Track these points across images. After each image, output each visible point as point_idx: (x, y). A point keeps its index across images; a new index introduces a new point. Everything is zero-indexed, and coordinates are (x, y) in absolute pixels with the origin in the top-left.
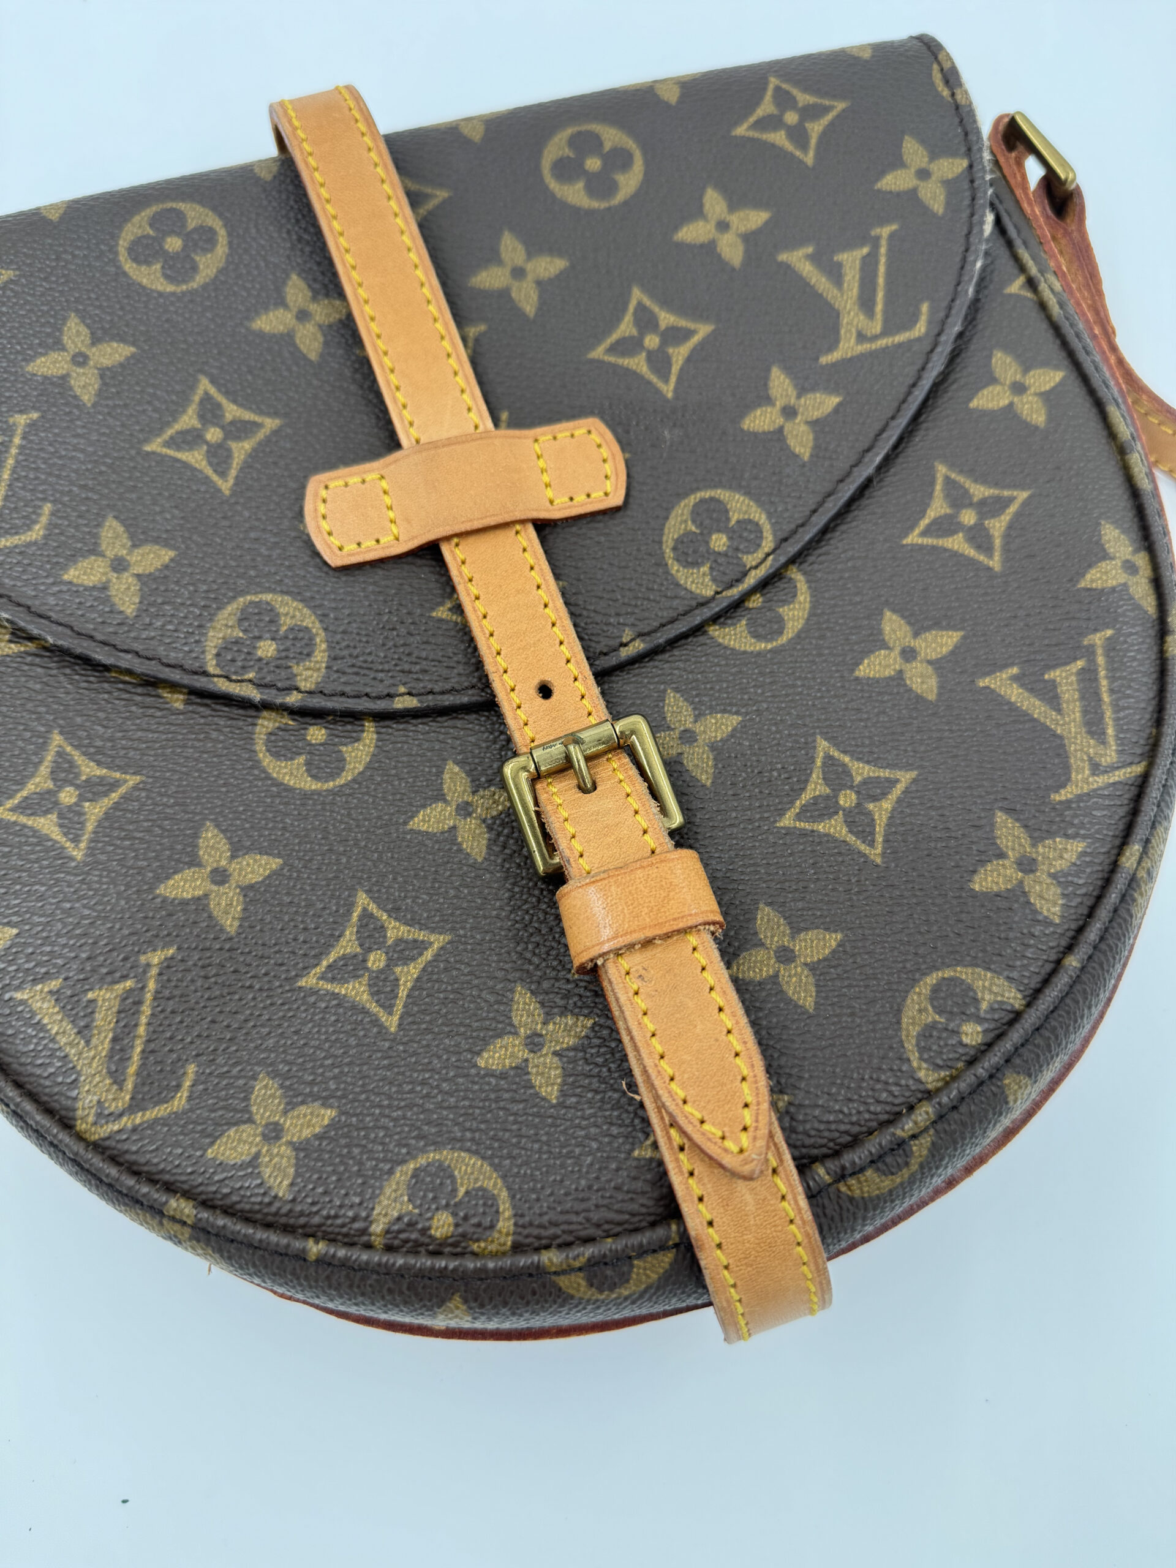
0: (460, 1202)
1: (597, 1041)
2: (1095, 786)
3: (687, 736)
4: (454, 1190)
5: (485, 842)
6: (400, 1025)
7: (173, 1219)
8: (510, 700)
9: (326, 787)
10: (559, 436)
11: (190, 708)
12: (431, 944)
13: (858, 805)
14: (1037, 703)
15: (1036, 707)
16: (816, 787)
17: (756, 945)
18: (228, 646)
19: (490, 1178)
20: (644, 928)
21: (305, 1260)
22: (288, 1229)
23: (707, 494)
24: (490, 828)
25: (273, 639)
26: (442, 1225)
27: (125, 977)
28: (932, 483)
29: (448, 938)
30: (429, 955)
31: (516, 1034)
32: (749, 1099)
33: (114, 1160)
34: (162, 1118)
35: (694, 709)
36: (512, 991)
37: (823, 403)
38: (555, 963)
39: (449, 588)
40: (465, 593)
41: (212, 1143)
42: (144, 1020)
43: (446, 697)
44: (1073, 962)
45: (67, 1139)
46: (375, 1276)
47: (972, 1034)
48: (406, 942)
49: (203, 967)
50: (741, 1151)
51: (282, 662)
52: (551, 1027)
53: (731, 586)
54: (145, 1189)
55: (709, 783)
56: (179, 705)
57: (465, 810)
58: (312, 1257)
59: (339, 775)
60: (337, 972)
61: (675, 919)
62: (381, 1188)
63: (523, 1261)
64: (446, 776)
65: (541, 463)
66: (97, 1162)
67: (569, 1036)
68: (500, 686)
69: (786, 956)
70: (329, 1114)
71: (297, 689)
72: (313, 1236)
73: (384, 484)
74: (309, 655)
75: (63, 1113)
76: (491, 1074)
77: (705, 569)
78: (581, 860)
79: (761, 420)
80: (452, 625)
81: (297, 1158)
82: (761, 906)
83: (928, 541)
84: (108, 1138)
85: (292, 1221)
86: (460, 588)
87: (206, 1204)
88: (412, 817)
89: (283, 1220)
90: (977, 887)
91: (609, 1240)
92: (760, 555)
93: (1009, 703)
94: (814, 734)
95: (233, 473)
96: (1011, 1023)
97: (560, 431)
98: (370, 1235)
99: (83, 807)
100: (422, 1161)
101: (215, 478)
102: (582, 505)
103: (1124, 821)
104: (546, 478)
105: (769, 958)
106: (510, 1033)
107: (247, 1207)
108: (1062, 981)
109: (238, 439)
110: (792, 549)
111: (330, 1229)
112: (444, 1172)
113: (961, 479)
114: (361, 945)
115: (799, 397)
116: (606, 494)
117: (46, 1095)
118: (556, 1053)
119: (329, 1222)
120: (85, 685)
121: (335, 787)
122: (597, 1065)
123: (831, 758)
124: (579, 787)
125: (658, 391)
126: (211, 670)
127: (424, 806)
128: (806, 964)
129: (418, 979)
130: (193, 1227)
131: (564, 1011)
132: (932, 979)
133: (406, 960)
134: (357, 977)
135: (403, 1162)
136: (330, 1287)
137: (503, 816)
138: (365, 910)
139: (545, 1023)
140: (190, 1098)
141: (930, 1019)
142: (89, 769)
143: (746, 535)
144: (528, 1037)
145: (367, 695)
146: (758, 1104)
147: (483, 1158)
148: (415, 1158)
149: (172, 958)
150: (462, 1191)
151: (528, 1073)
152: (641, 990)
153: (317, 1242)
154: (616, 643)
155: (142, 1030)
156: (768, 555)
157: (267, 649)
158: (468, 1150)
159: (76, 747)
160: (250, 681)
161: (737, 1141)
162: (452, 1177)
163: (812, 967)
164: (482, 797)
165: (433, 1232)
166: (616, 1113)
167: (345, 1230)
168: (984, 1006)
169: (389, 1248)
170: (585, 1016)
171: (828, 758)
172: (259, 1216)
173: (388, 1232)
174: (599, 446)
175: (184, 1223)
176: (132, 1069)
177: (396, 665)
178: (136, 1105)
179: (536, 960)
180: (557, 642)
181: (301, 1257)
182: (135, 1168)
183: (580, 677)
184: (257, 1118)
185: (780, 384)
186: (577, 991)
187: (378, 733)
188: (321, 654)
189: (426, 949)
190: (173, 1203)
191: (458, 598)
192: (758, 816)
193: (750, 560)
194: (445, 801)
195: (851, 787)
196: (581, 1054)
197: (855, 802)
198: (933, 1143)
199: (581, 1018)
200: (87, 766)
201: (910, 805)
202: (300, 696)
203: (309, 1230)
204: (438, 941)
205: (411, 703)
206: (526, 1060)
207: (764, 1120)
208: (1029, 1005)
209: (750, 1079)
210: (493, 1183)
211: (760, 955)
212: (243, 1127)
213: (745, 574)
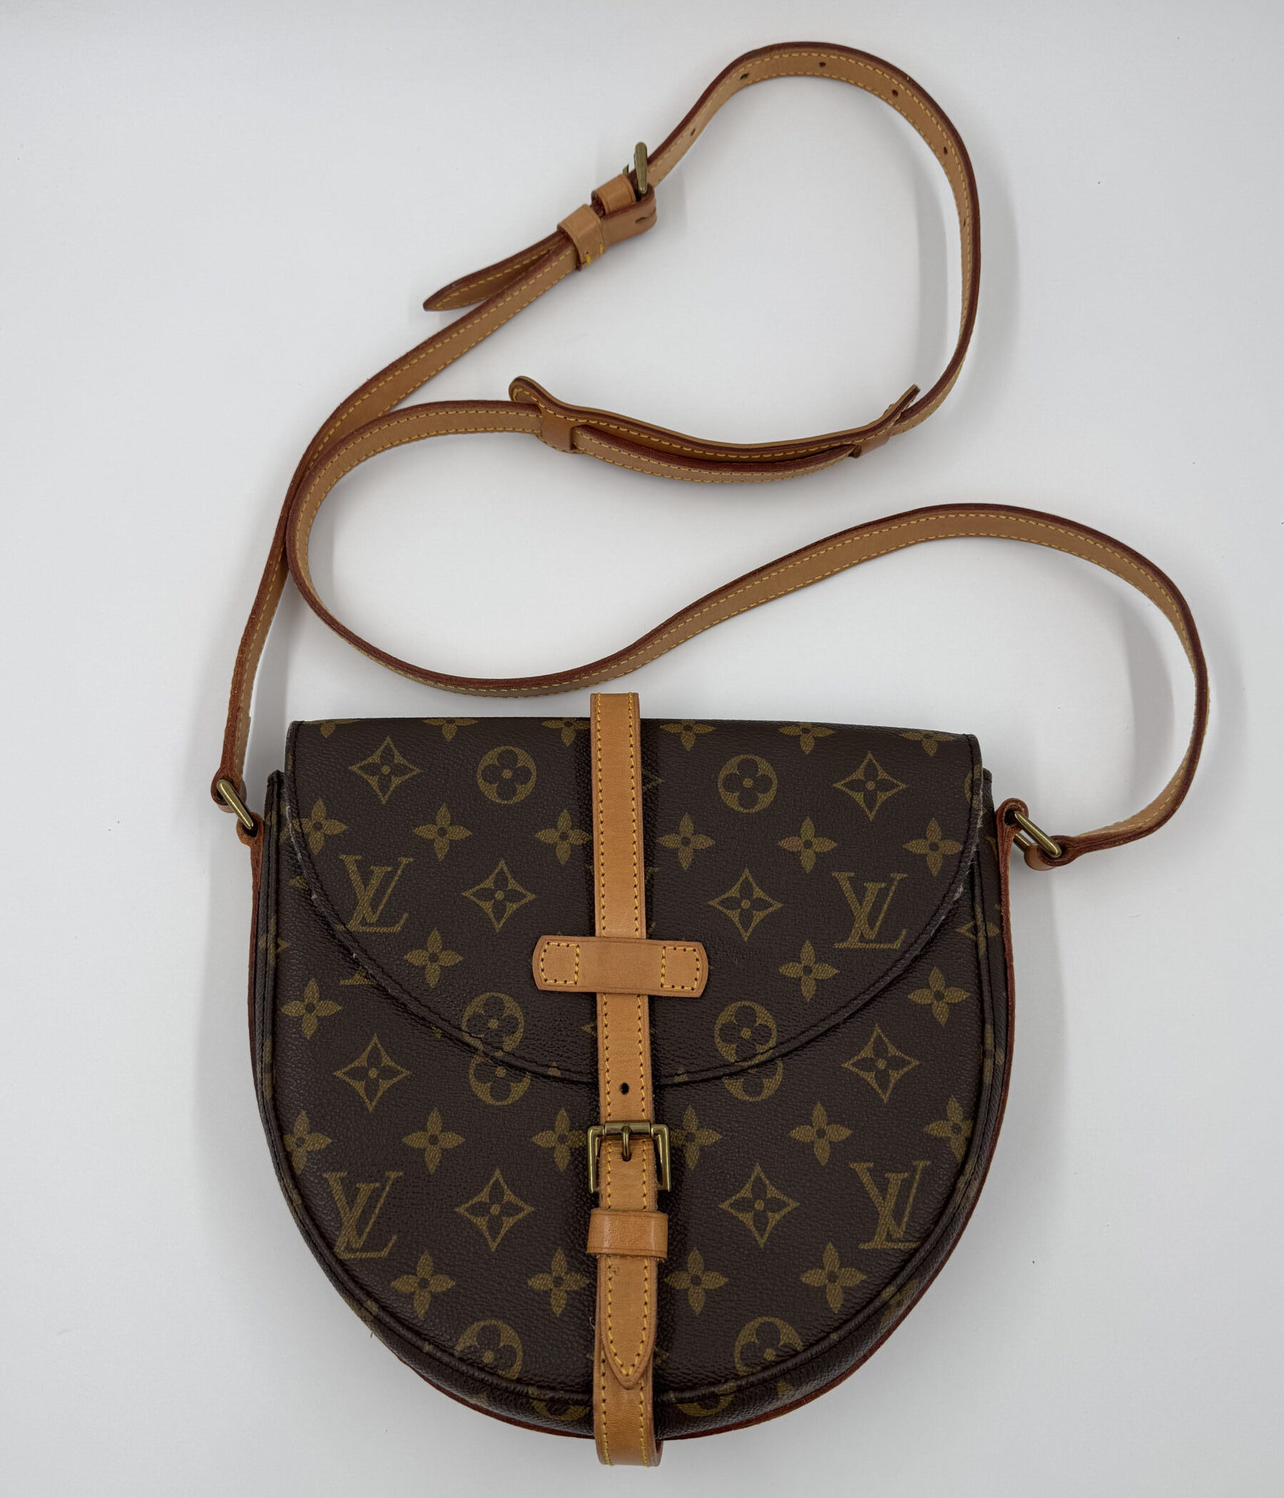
0: (500, 1349)
1: (588, 1293)
2: (885, 1247)
3: (690, 1137)
4: (499, 1342)
5: (567, 1162)
6: (496, 1249)
7: (367, 1309)
8: (605, 1088)
9: (497, 1104)
10: (678, 948)
11: (443, 1039)
12: (523, 1210)
13: (764, 1211)
14: (875, 1189)
15: (873, 1191)
16: (746, 1192)
17: (683, 1270)
18: (476, 1017)
19: (517, 1343)
20: (624, 1249)
21: (421, 1351)
22: (418, 1334)
23: (747, 1003)
24: (572, 1154)
25: (498, 1019)
26: (488, 1357)
27: (377, 1181)
28: (869, 1037)
29: (533, 1209)
30: (521, 1215)
31: (551, 1274)
32: (641, 1352)
33: (347, 1271)
34: (375, 1259)
35: (700, 1122)
36: (556, 1250)
37: (827, 971)
38: (581, 1243)
39: (593, 1016)
40: (602, 1021)
41: (395, 1279)
42: (379, 1205)
43: (575, 1075)
44: (834, 1337)
45: (328, 1254)
46: (451, 1370)
47: (770, 1355)
48: (512, 1205)
49: (414, 1187)
50: (627, 1375)
51: (498, 1033)
52: (569, 1276)
53: (745, 1060)
54: (357, 1292)
55: (693, 1168)
56: (439, 1036)
57: (562, 1139)
58: (425, 1351)
59: (505, 1099)
60: (474, 1210)
61: (641, 1250)
62: (465, 1330)
63: (519, 1388)
64: (559, 1117)
65: (663, 961)
66: (339, 1270)
67: (576, 1285)
68: (604, 1077)
69: (696, 1281)
70: (451, 1284)
71: (502, 1049)
72: (429, 1340)
73: (578, 950)
74: (513, 1033)
75: (330, 1240)
76: (532, 1290)
77: (734, 1046)
78: (608, 1199)
79: (791, 970)
80: (590, 1037)
81: (431, 1301)
82: (695, 1248)
83: (855, 1070)
84: (348, 1260)
85: (421, 1331)
86: (599, 1018)
87: (383, 1308)
88: (534, 1135)
89: (417, 1328)
90: (803, 1280)
91: (562, 1392)
92: (766, 1048)
93: (861, 1183)
94: (755, 1162)
95: (503, 920)
96: (792, 1356)
97: (679, 946)
98: (454, 1350)
99: (378, 1081)
100: (487, 1323)
101: (494, 920)
102: (677, 992)
103: (894, 1271)
104: (663, 971)
105: (687, 1280)
106: (548, 1272)
107: (403, 1317)
108: (825, 1344)
109: (511, 901)
110: (784, 1049)
111: (437, 1341)
112: (495, 1332)
113: (886, 1040)
114: (490, 1199)
115: (815, 963)
116: (693, 989)
117: (324, 1228)
118: (566, 1291)
119: (437, 1337)
120: (395, 1011)
121: (501, 1105)
122: (584, 1305)
123: (760, 1179)
124: (622, 1154)
125: (740, 935)
126: (463, 1028)
127: (543, 1130)
128: (704, 1289)
129: (512, 1227)
130: (375, 1317)
131: (578, 1270)
132: (760, 1320)
133: (510, 1215)
134: (483, 1216)
135: (479, 1320)
136: (429, 1368)
137: (581, 1149)
138: (497, 1180)
139: (566, 1273)
140: (390, 1253)
141: (752, 1340)
142: (386, 1061)
143: (762, 1034)
144: (556, 1278)
145: (536, 1062)
146: (644, 1356)
147: (517, 1332)
148: (485, 1320)
149: (401, 1177)
150: (502, 1344)
151: (550, 1297)
152: (613, 1279)
153: (429, 1345)
154: (673, 1072)
155: (377, 1211)
156: (770, 1049)
157: (494, 1024)
158: (509, 1324)
159: (383, 1046)
160: (480, 1038)
161: (628, 1370)
162: (499, 1335)
163: (707, 1292)
164: (574, 1135)
165: (483, 1359)
166: (584, 1333)
167: (443, 1343)
168: (782, 1343)
169: (461, 1360)
170: (586, 1277)
171: (759, 1178)
172: (406, 1323)
173: (462, 1351)
174: (697, 960)
175: (371, 1314)
176: (368, 1230)
177: (556, 1050)
178: (364, 1249)
179: (572, 1237)
180: (640, 1064)
181: (420, 1349)
182: (356, 1279)
183: (645, 1088)
184: (419, 1274)
185: (808, 951)
186: (587, 1262)
187: (532, 1080)
188: (519, 1034)
189: (521, 1212)
190: (369, 1302)
191: (596, 1023)
192: (711, 1198)
193: (760, 1049)
194: (554, 1130)
195: (764, 1200)
196: (578, 1297)
197: (762, 1209)
198: (732, 1401)
199: (585, 1278)
200: (386, 1059)
201: (789, 1222)
202: (502, 1053)
203: (427, 1337)
204: (528, 1209)
205: (557, 1073)
206: (551, 1290)
207: (644, 1365)
208: (804, 1351)
209: (645, 1343)
210: (517, 1345)
211: (684, 1275)
212: (410, 1276)
213: (755, 1055)
